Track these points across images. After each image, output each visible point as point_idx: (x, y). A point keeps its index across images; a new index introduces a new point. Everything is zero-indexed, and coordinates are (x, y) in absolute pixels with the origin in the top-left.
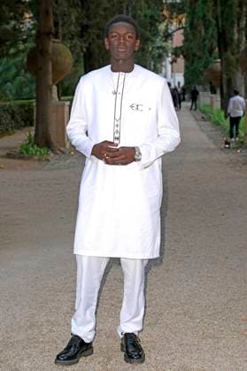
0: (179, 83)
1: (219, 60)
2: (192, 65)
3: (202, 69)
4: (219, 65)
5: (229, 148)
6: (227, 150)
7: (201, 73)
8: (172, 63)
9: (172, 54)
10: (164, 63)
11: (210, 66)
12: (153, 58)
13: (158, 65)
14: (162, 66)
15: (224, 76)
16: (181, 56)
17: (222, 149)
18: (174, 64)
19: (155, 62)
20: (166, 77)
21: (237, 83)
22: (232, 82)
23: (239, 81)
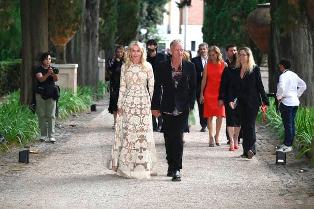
0: (193, 43)
1: (269, 4)
2: (218, 12)
4: (268, 9)
5: (283, 164)
7: (235, 26)
8: (180, 6)
10: (166, 7)
11: (252, 14)
13: (157, 10)
14: (164, 11)
15: (277, 32)
17: (270, 166)
18: (186, 9)
19: (151, 3)
20: (169, 32)
21: (300, 46)
22: (293, 44)
23: (304, 43)
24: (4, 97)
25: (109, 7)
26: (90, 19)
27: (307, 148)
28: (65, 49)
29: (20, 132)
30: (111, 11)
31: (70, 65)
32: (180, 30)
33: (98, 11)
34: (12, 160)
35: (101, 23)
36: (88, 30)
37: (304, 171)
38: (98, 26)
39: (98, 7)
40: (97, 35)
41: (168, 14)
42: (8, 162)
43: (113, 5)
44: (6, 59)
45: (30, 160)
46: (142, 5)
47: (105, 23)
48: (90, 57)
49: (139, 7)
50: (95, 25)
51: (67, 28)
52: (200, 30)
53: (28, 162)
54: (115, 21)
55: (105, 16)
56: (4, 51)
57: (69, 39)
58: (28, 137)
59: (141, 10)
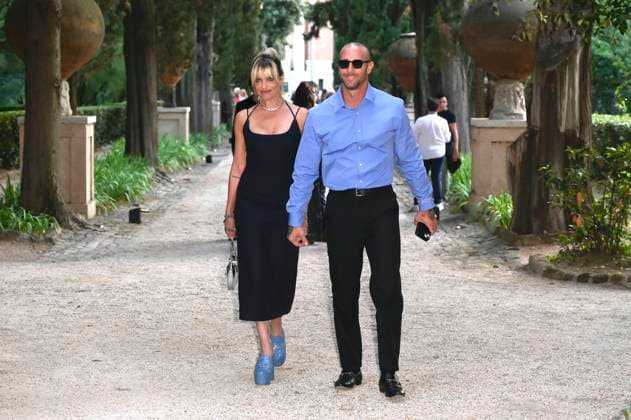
0: (321, 82)
1: (413, 34)
4: (413, 40)
8: (307, 38)
9: (308, 19)
10: (289, 39)
11: (394, 45)
12: (266, 26)
13: (278, 42)
14: (286, 44)
15: (424, 67)
16: (328, 23)
19: (271, 34)
20: (292, 69)
21: (452, 82)
22: (443, 80)
23: (457, 79)
24: (103, 148)
25: (224, 40)
26: (202, 54)
27: (463, 201)
28: (174, 89)
29: (128, 188)
30: (227, 45)
31: (180, 109)
32: (306, 66)
33: (211, 46)
34: (121, 220)
35: (214, 59)
36: (200, 68)
37: (462, 227)
38: (211, 63)
39: (211, 40)
40: (211, 72)
41: (291, 47)
42: (117, 223)
43: (229, 37)
44: (103, 103)
45: (142, 219)
46: (260, 38)
47: (220, 59)
48: (203, 99)
49: (258, 39)
50: (208, 61)
51: (178, 66)
52: (330, 66)
53: (139, 222)
54: (232, 56)
55: (219, 51)
56: (100, 94)
57: (179, 78)
58: (136, 193)
59: (260, 43)
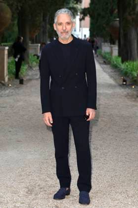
1: (118, 19)
3: (104, 25)
4: (118, 22)
6: (125, 86)
8: (81, 20)
16: (88, 15)
20: (75, 31)
21: (131, 36)
26: (44, 25)
28: (35, 37)
32: (80, 30)
35: (49, 27)
36: (43, 30)
40: (47, 32)
42: (15, 84)
45: (24, 83)
50: (46, 28)
51: (36, 29)
52: (89, 30)
57: (36, 34)
